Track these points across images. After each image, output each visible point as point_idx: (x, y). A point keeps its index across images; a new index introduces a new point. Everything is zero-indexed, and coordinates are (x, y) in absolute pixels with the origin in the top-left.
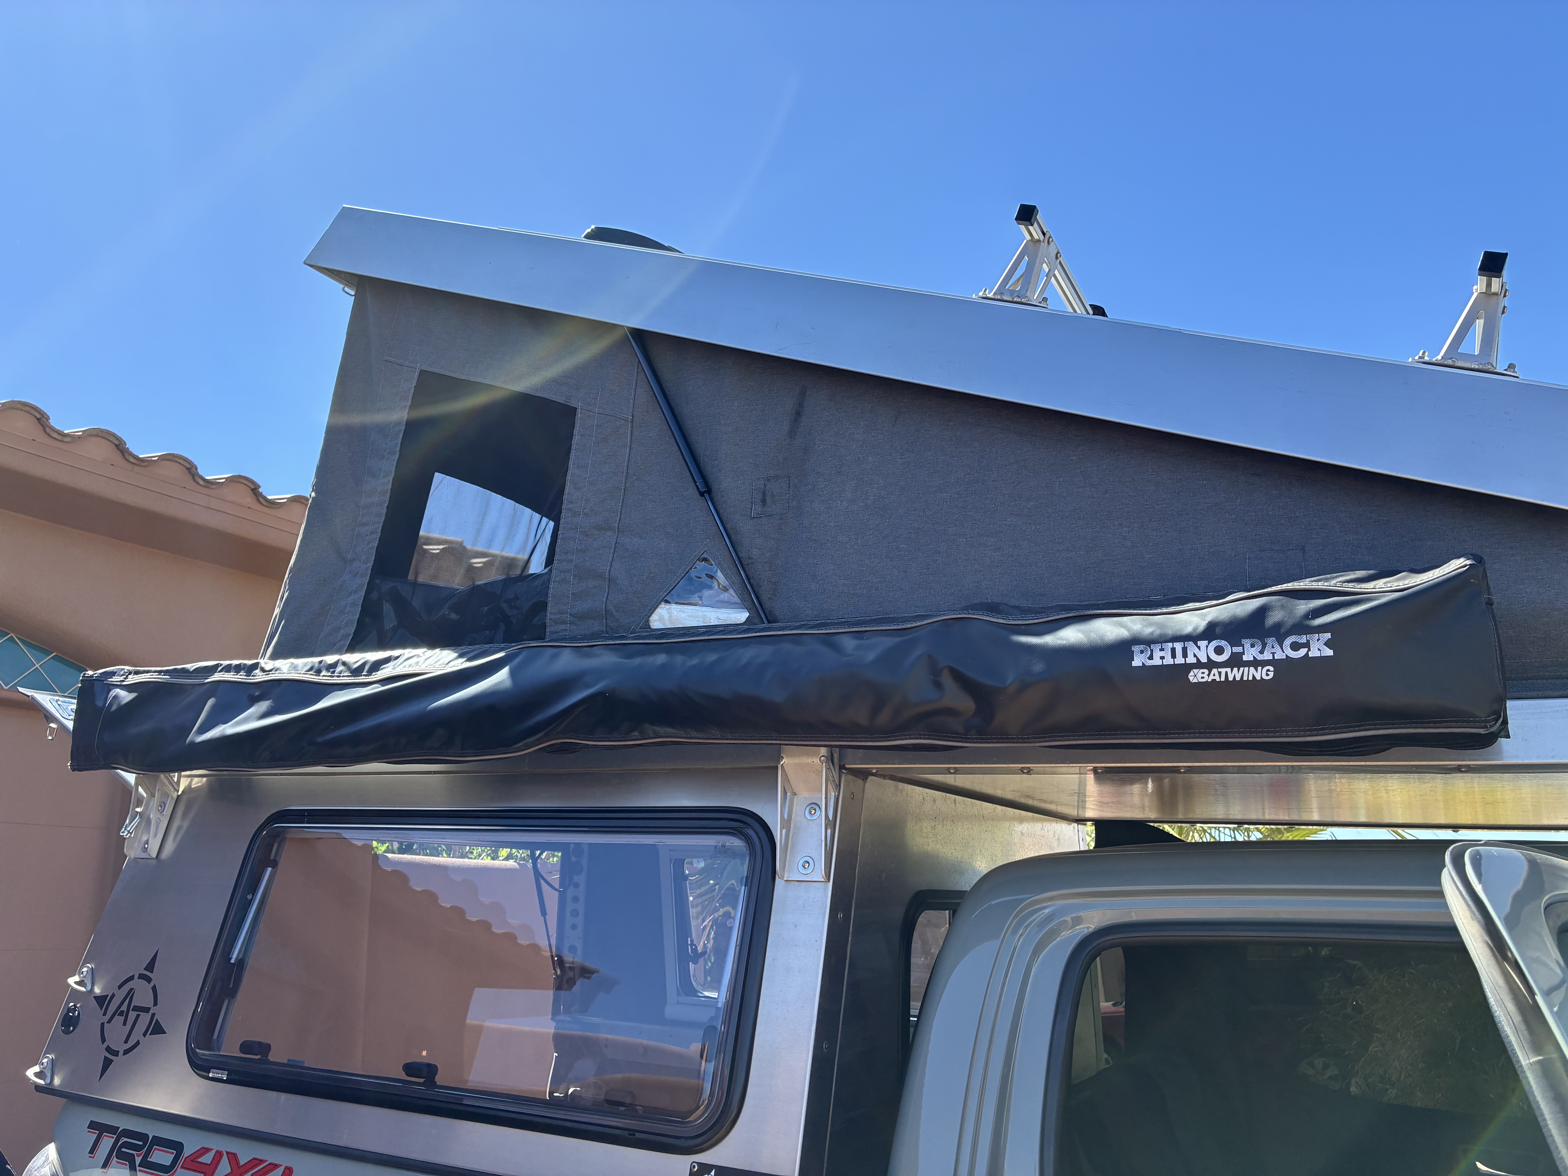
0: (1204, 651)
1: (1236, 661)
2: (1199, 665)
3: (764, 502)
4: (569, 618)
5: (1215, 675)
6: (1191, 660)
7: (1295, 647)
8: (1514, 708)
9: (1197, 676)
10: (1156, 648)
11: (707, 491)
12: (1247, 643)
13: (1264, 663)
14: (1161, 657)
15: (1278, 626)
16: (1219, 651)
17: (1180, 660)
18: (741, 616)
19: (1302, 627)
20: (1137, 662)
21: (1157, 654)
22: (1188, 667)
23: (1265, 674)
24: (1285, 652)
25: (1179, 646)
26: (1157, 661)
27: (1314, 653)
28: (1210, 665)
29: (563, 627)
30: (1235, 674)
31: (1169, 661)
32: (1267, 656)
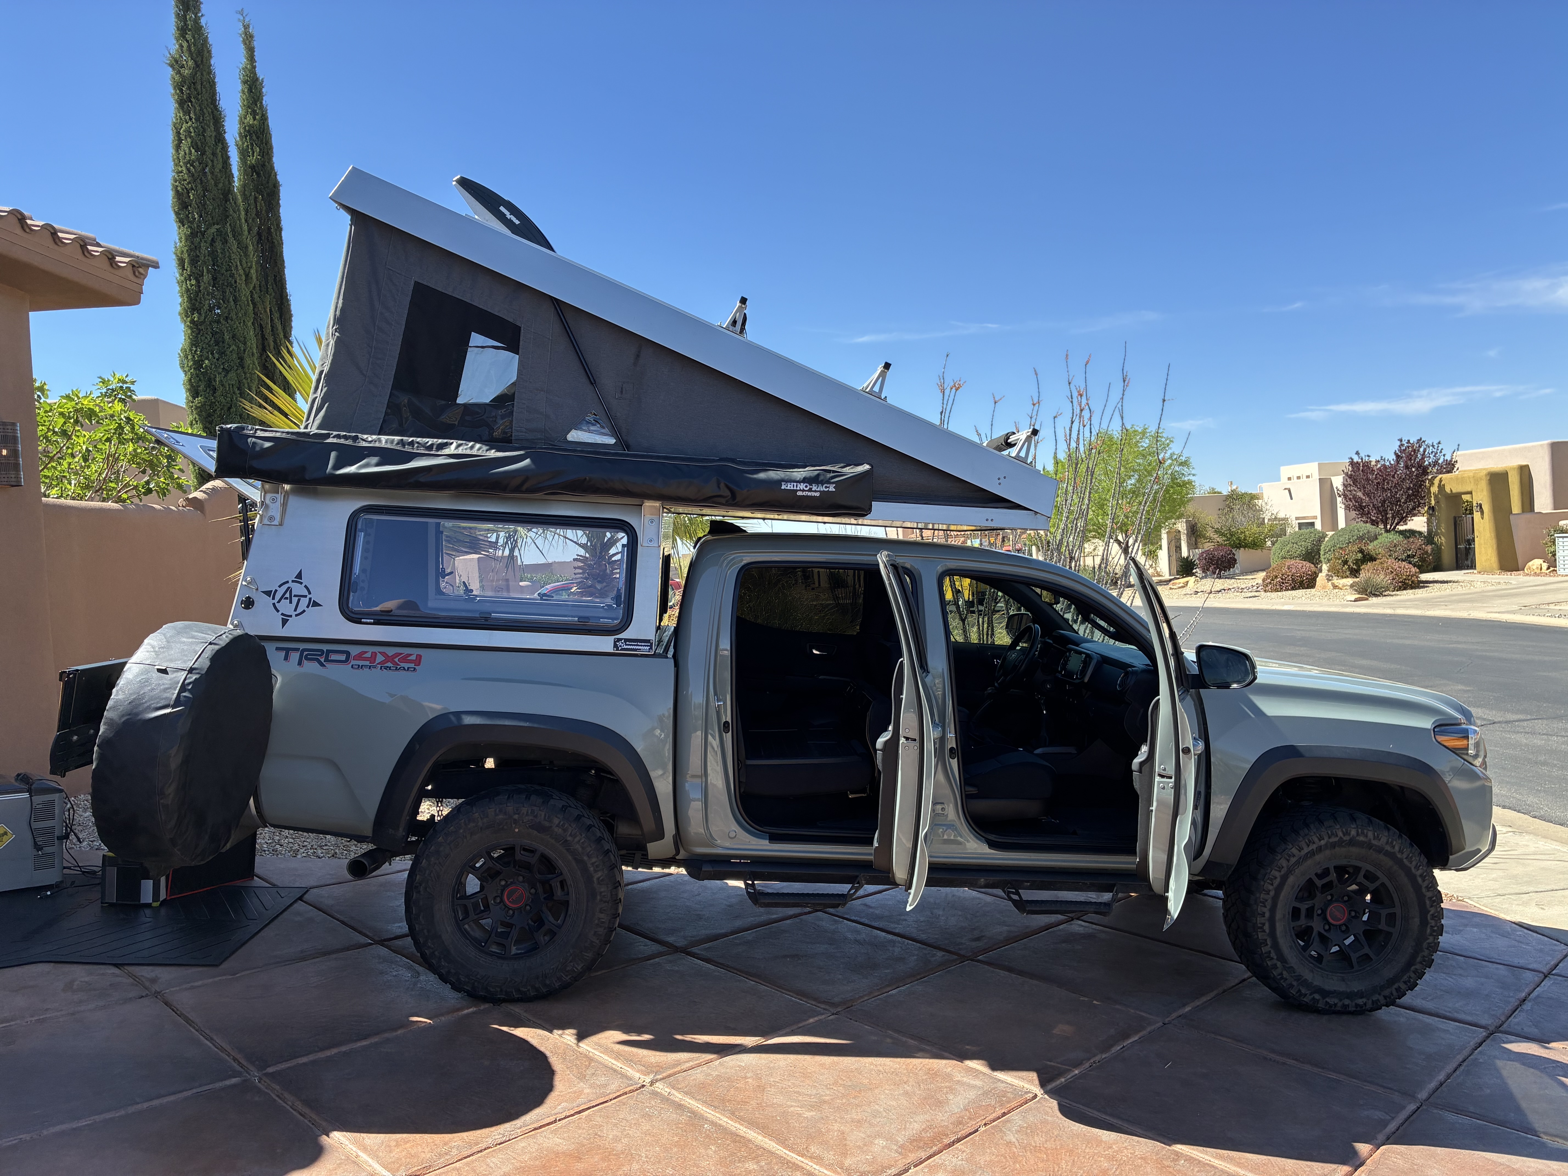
0: (802, 486)
1: (810, 490)
2: (800, 490)
3: (622, 392)
4: (524, 430)
5: (804, 494)
6: (798, 488)
7: (826, 487)
8: (874, 504)
9: (799, 493)
10: (789, 484)
11: (592, 381)
12: (814, 485)
13: (817, 491)
14: (790, 486)
15: (822, 481)
16: (806, 487)
17: (795, 488)
18: (612, 441)
19: (828, 482)
20: (783, 488)
21: (789, 486)
22: (797, 491)
23: (817, 494)
24: (823, 489)
25: (795, 484)
26: (788, 488)
27: (830, 490)
28: (803, 491)
29: (521, 434)
30: (810, 494)
31: (792, 488)
32: (818, 489)
